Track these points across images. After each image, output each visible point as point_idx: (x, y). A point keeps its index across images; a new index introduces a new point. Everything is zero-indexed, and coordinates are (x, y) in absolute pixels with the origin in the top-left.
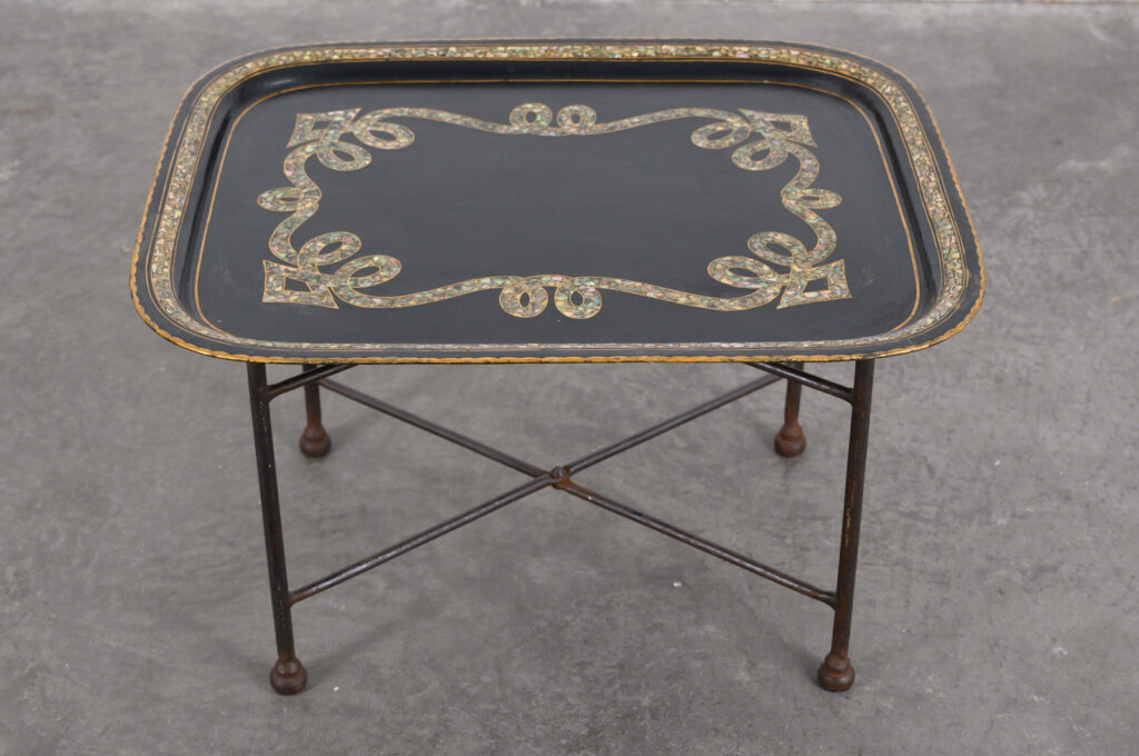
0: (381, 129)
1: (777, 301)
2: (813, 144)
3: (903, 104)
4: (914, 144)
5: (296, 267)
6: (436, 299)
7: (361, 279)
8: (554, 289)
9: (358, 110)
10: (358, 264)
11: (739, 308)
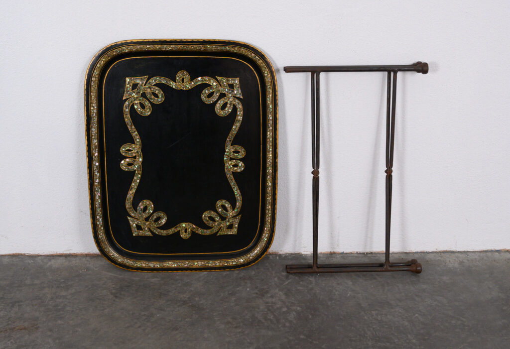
0: (228, 105)
1: (131, 216)
2: (218, 234)
3: (231, 263)
4: (207, 263)
5: (145, 85)
6: (129, 127)
7: (139, 105)
8: (136, 158)
9: (242, 97)
10: (147, 103)
11: (127, 206)
